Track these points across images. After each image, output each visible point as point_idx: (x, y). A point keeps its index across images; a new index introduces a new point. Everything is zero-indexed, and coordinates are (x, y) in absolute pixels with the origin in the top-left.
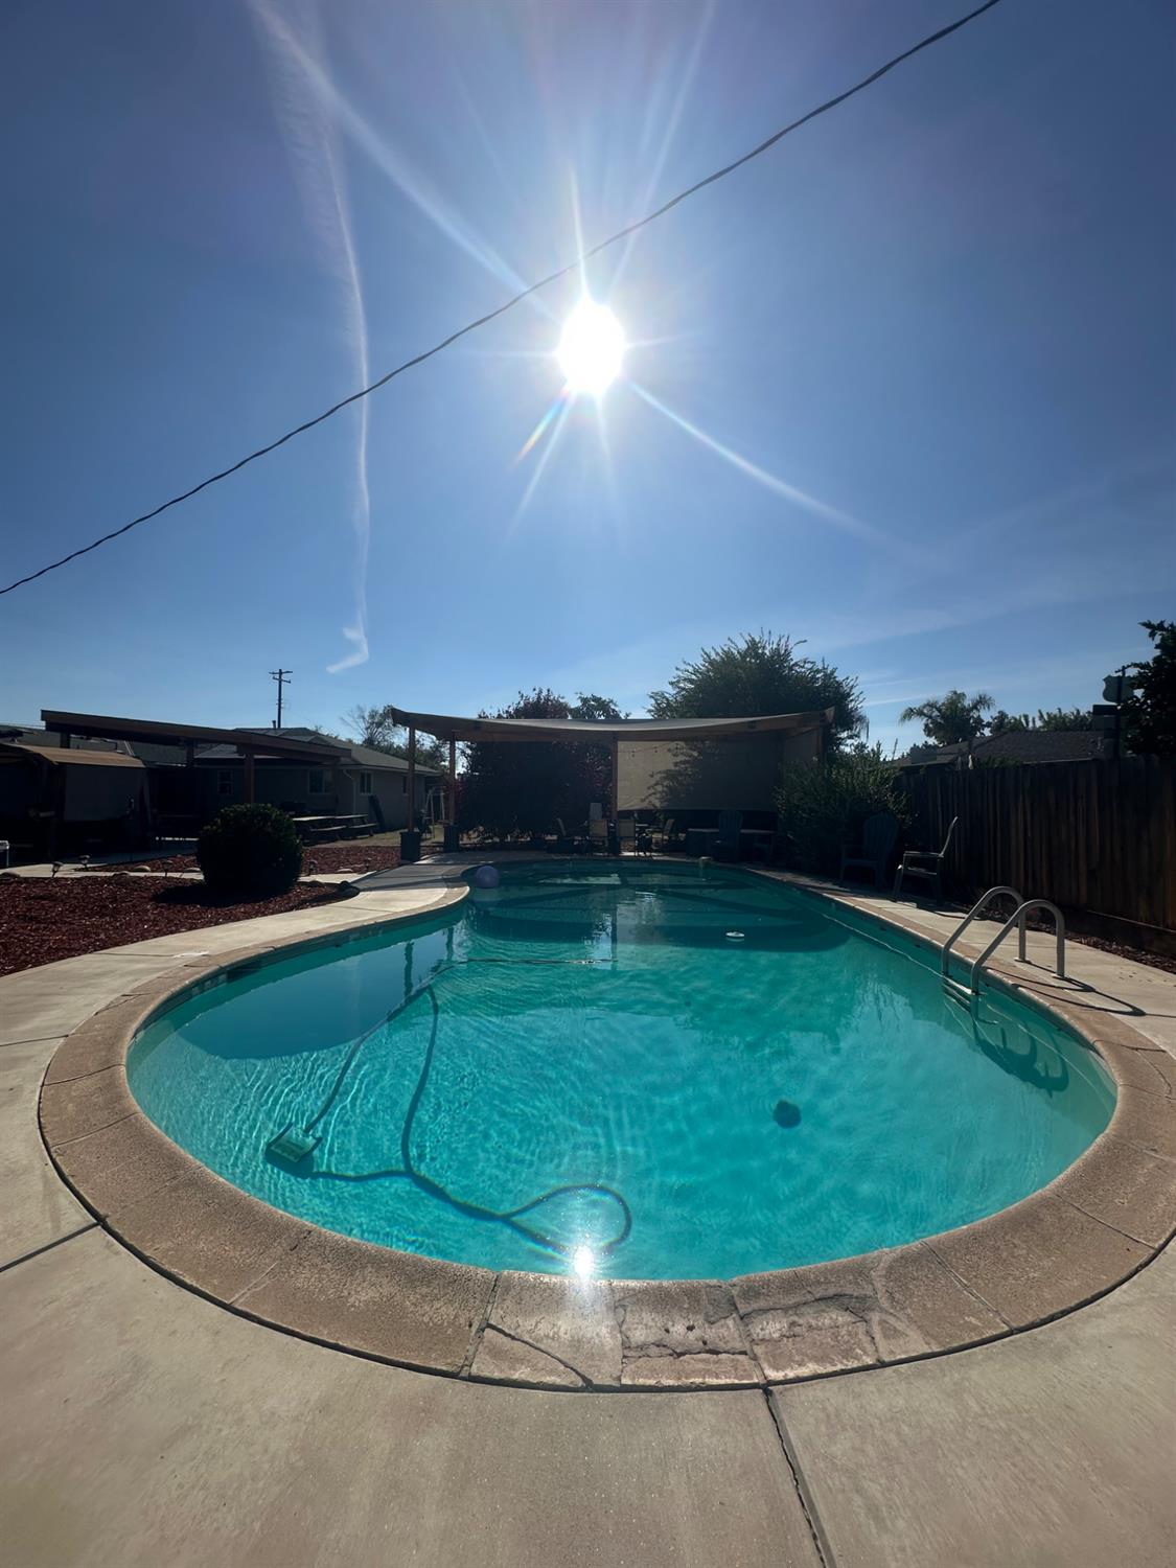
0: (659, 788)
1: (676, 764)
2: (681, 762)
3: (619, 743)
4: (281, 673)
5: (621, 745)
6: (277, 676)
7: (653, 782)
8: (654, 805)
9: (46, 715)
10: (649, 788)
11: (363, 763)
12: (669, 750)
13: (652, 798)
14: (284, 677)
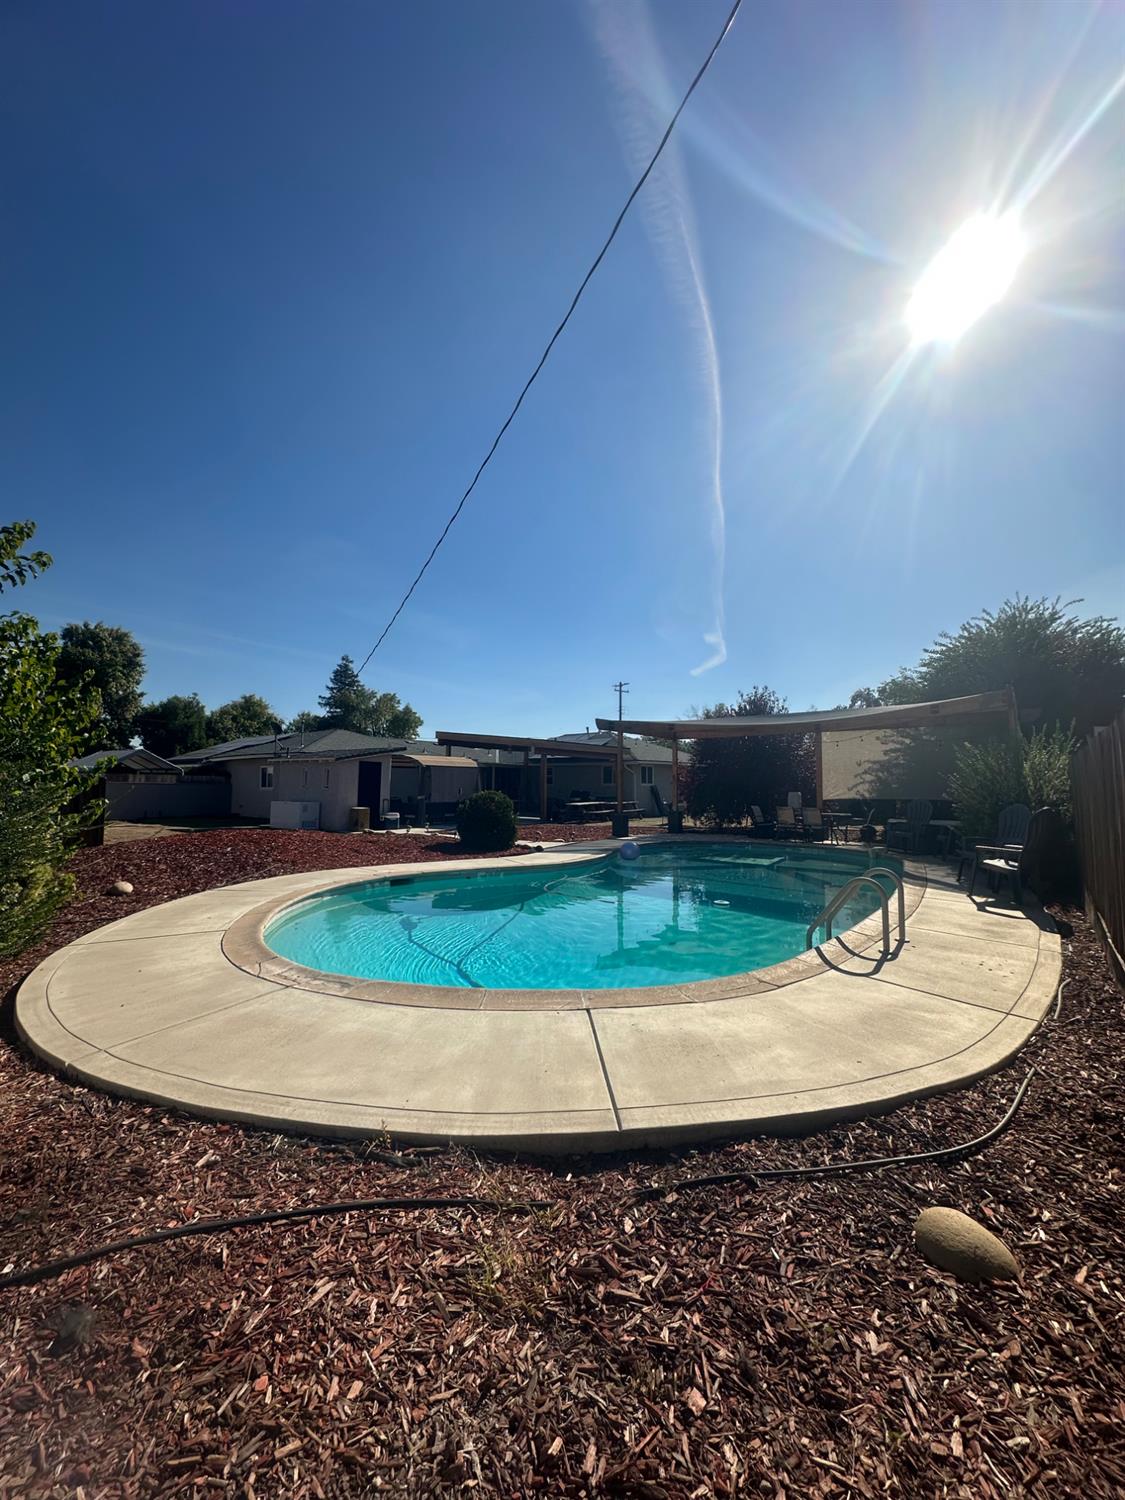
0: (868, 777)
1: (886, 753)
2: (892, 751)
3: (823, 734)
4: (621, 685)
5: (826, 737)
6: (618, 688)
7: (860, 770)
8: (862, 795)
9: (439, 734)
10: (856, 776)
11: (638, 758)
12: (878, 738)
13: (860, 788)
14: (623, 688)
